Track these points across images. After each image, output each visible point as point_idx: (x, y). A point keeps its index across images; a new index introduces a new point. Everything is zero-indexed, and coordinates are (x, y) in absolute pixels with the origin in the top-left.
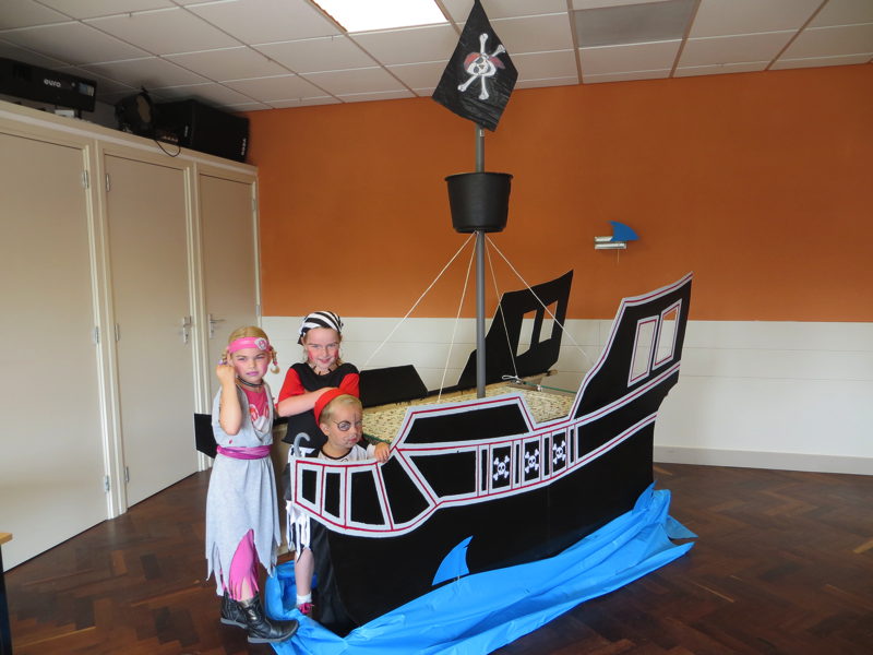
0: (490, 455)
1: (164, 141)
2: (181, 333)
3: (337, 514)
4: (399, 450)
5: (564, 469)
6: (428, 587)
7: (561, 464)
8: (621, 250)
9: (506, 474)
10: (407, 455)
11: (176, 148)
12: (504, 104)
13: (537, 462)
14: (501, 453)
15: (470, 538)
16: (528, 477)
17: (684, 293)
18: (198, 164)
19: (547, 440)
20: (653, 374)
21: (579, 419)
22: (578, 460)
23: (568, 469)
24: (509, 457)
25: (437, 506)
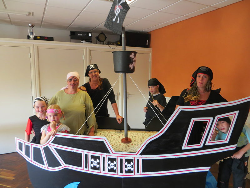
0: (89, 157)
1: (111, 45)
3: (29, 157)
4: (50, 145)
5: (133, 174)
9: (98, 166)
10: (53, 147)
11: (116, 46)
13: (115, 167)
15: (79, 182)
20: (207, 147)
21: (143, 156)
22: (142, 173)
23: (135, 175)
24: (99, 160)
25: (65, 167)
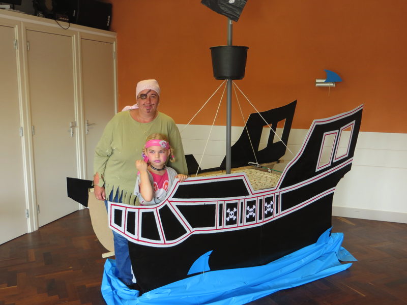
0: (225, 207)
1: (60, 20)
2: (69, 131)
3: (133, 233)
5: (272, 217)
6: (184, 275)
7: (270, 214)
8: (331, 87)
9: (235, 218)
10: (174, 204)
11: (68, 24)
12: (243, 6)
13: (254, 212)
14: (231, 206)
15: (211, 252)
16: (248, 220)
17: (357, 117)
18: (80, 32)
19: (261, 201)
20: (333, 165)
21: (283, 189)
22: (281, 212)
23: (274, 217)
24: (236, 208)
25: (191, 233)
